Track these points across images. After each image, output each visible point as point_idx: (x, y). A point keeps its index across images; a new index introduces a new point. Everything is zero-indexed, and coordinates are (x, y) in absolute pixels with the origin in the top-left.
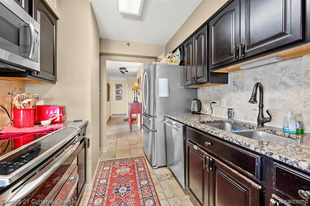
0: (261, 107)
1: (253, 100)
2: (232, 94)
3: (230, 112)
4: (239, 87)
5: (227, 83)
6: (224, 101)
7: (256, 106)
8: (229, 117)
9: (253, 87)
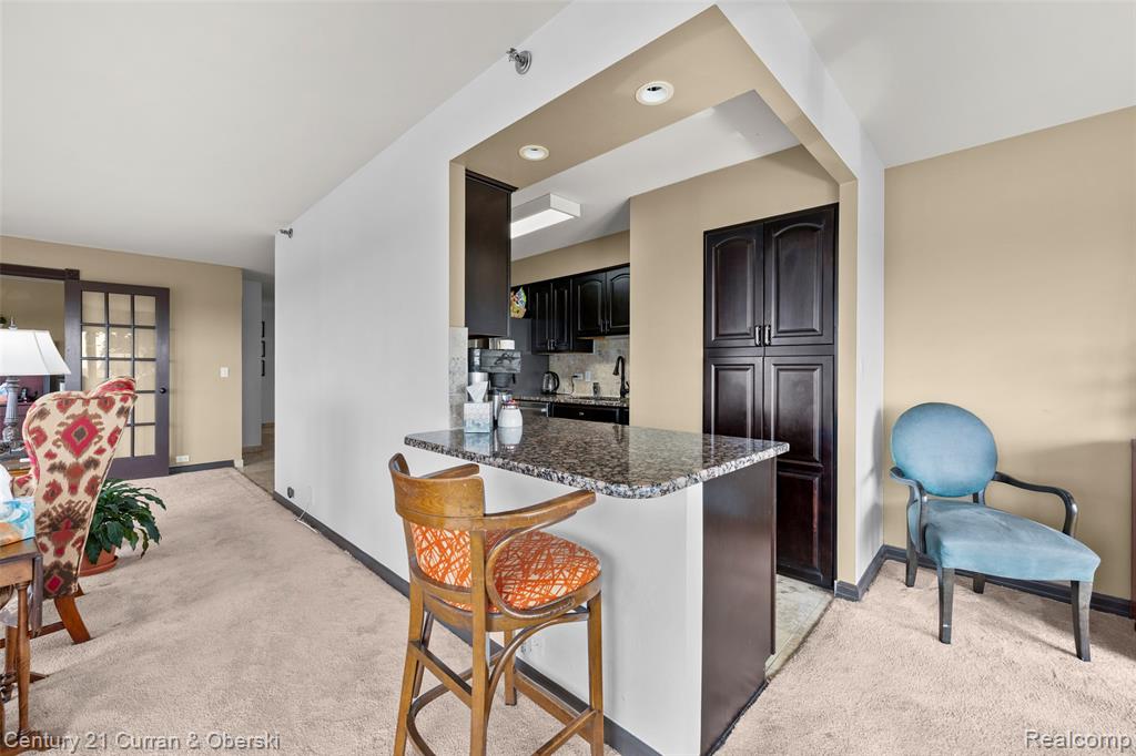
0: (623, 378)
1: (616, 373)
2: (597, 366)
3: (596, 388)
4: (604, 358)
5: (592, 351)
6: (588, 374)
7: (619, 378)
8: (595, 392)
9: (616, 359)
